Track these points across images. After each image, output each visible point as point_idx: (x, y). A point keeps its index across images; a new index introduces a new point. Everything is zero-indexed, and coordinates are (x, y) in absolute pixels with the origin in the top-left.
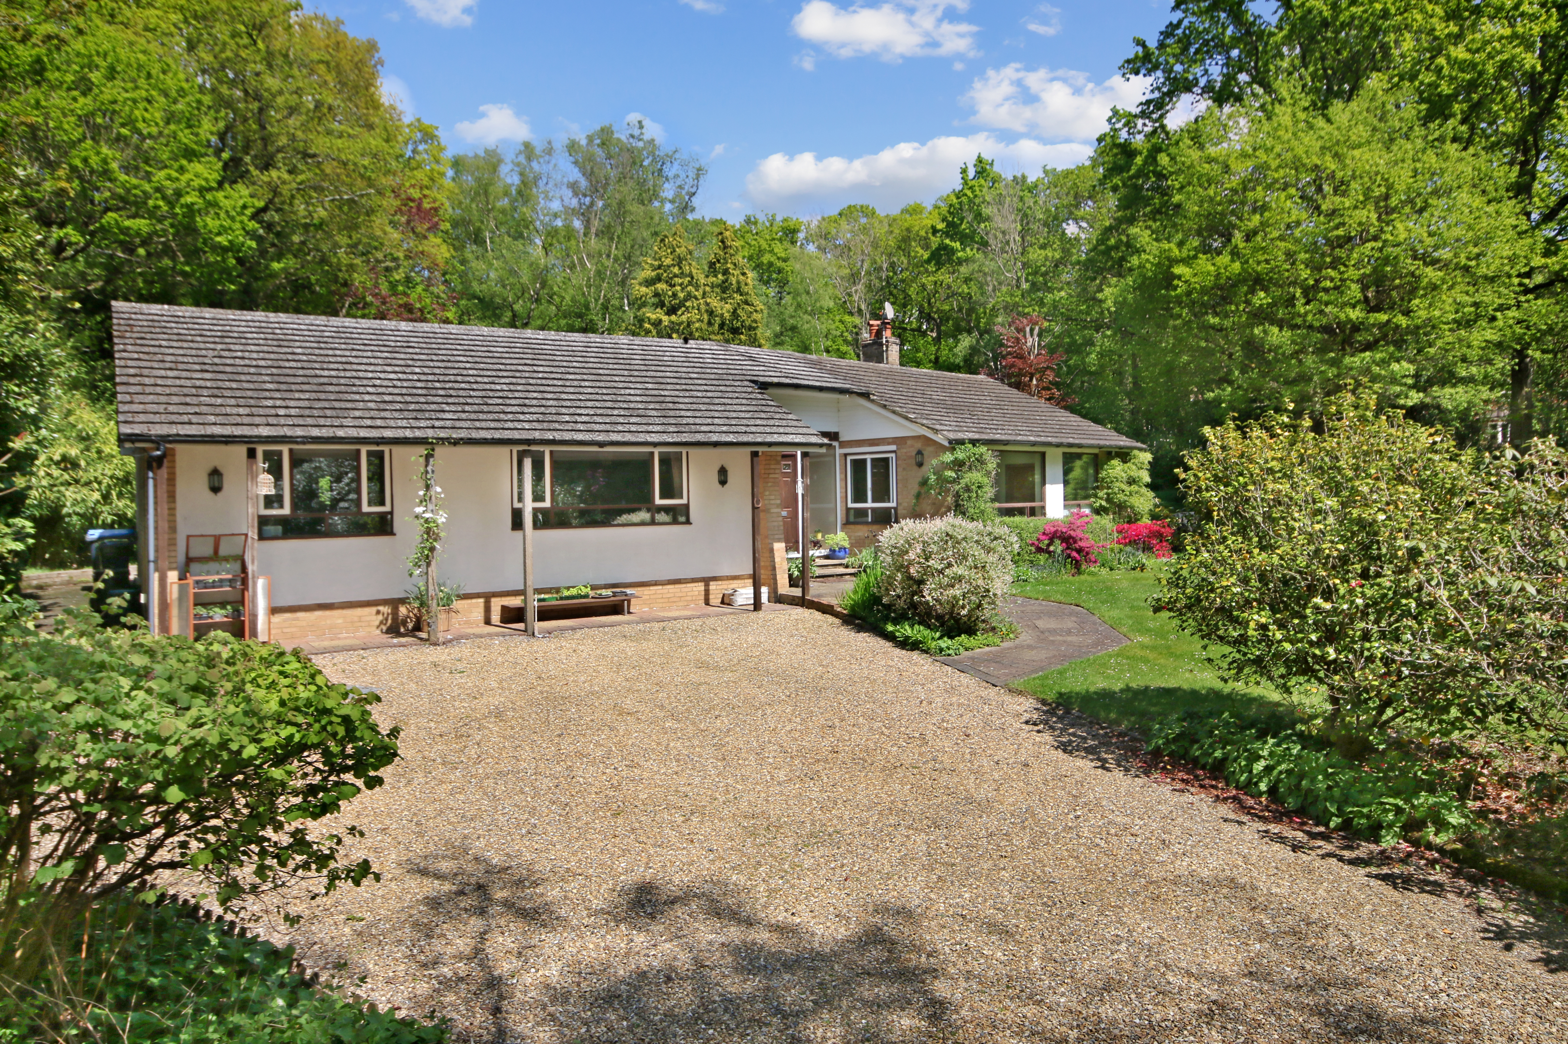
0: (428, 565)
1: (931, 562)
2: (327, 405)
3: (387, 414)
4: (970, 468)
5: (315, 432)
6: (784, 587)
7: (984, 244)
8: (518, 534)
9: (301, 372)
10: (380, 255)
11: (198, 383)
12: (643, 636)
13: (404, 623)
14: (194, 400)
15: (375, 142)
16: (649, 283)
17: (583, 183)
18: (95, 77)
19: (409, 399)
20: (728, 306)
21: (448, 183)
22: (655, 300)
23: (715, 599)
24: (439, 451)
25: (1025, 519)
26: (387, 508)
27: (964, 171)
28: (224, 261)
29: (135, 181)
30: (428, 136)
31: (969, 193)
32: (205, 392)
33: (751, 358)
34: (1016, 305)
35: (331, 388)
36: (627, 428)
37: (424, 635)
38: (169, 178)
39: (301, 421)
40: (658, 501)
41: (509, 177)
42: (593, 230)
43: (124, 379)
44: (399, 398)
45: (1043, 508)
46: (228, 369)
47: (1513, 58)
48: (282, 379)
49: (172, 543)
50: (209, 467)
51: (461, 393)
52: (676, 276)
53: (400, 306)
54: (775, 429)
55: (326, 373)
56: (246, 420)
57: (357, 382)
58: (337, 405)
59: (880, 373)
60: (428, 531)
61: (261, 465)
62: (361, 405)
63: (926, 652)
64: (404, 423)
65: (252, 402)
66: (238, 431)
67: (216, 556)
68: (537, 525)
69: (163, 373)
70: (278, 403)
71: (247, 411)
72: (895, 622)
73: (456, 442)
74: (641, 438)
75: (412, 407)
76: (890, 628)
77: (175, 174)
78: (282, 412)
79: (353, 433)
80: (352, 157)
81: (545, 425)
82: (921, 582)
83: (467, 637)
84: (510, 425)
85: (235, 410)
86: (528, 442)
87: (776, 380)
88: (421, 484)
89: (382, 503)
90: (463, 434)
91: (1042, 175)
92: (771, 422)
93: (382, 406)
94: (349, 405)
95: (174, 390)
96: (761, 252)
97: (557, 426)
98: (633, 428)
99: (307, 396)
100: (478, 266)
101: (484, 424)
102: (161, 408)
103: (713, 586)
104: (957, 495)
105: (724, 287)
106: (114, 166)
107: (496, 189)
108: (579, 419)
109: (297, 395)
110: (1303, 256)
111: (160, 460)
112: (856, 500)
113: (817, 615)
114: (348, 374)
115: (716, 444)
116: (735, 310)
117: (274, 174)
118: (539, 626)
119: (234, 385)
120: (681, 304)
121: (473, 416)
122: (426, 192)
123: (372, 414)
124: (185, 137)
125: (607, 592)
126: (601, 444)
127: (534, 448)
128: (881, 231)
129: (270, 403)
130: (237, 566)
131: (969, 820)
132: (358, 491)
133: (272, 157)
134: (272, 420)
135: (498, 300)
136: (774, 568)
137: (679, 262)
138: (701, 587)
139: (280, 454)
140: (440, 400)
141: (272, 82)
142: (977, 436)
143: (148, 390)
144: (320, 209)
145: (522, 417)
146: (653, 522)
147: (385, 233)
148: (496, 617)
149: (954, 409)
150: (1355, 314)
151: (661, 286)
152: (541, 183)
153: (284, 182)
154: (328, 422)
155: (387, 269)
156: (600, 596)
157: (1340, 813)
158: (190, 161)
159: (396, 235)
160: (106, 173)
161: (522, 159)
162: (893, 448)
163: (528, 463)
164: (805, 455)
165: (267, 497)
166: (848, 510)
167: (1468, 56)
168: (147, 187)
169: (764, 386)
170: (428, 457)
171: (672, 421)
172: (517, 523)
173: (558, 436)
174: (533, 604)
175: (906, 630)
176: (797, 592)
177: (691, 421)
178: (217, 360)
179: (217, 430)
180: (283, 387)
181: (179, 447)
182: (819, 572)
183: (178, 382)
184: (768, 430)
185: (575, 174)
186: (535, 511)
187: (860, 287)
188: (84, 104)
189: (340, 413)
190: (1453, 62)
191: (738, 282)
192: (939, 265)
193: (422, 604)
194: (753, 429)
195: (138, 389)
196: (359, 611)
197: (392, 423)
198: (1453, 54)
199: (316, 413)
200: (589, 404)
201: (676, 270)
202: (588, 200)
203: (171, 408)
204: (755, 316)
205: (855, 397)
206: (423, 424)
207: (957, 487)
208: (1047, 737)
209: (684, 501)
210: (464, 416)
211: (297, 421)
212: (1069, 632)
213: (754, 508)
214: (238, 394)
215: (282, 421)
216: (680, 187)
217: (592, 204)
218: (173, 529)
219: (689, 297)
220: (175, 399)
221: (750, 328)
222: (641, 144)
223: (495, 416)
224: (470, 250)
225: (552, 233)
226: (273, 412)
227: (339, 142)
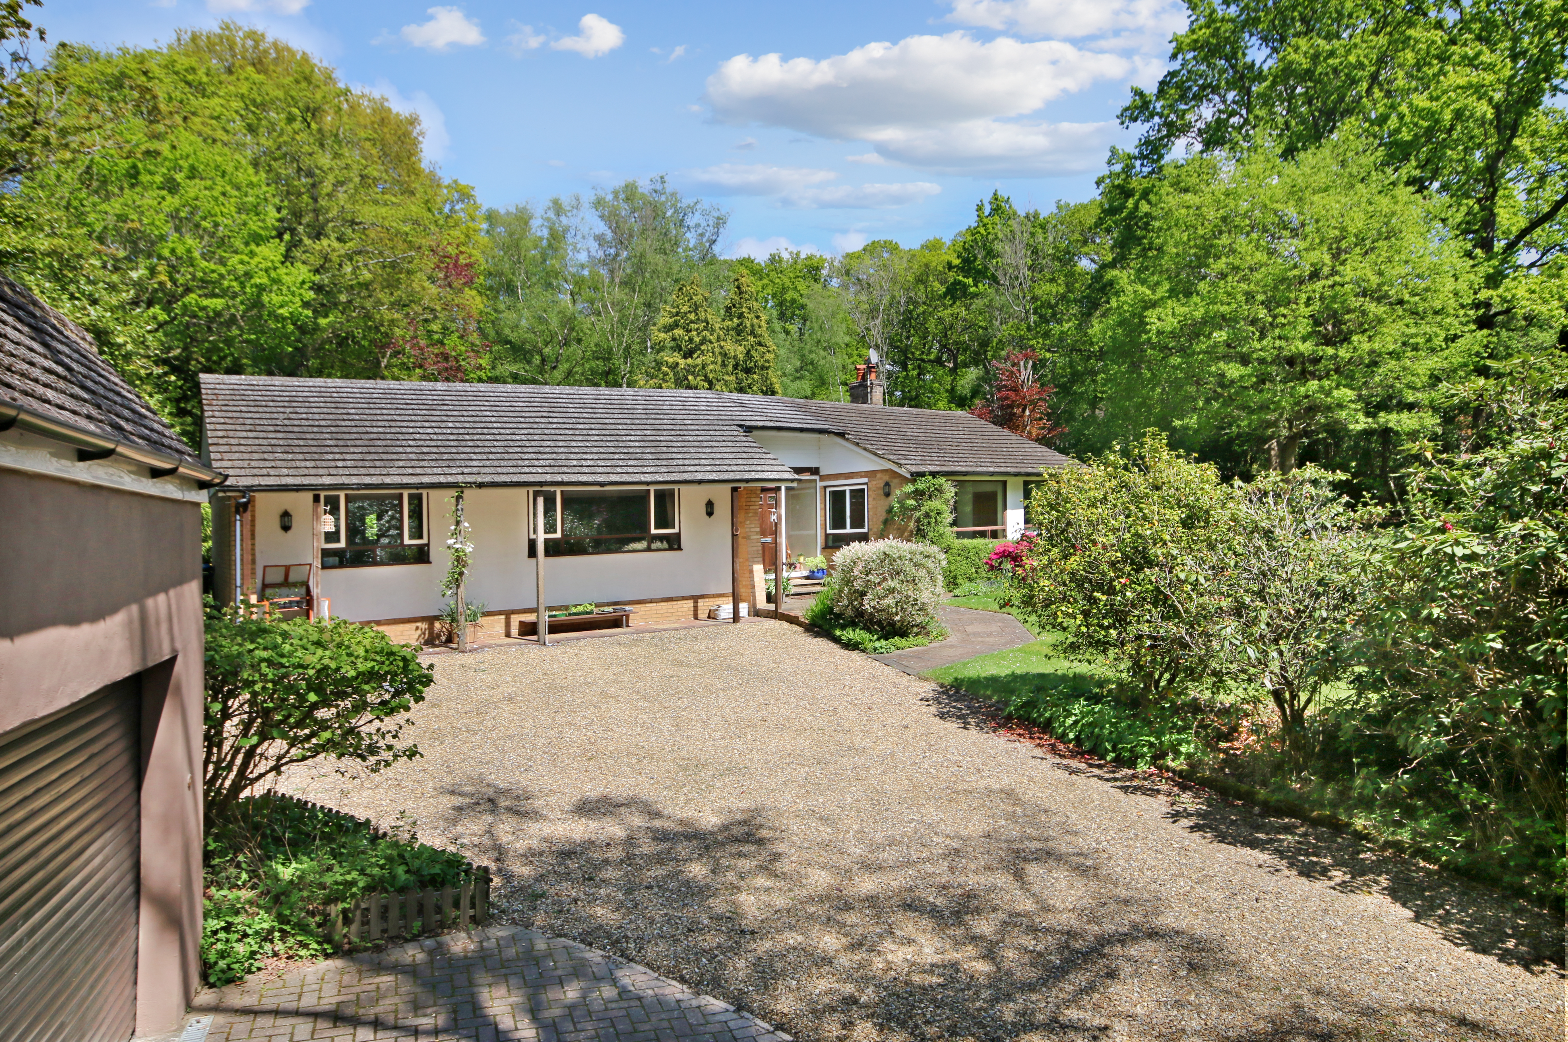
0: (458, 586)
1: (870, 577)
2: (376, 457)
3: (425, 464)
4: (930, 497)
5: (367, 480)
6: (761, 603)
7: (995, 279)
8: (533, 560)
9: (354, 430)
10: (419, 309)
11: (273, 442)
12: (636, 644)
13: (439, 636)
14: (271, 456)
15: (415, 209)
16: (668, 328)
17: (609, 235)
18: (179, 177)
19: (443, 450)
20: (741, 349)
21: (483, 239)
22: (673, 344)
23: (703, 614)
24: (467, 493)
25: (987, 541)
26: (424, 541)
27: (980, 208)
28: (284, 327)
29: (212, 266)
30: (465, 195)
31: (982, 230)
32: (279, 449)
33: (742, 405)
34: (1022, 338)
35: (379, 443)
36: (625, 469)
37: (454, 646)
38: (242, 262)
39: (355, 471)
40: (653, 531)
41: (538, 229)
42: (617, 280)
43: (215, 441)
44: (435, 450)
45: (1004, 530)
46: (296, 429)
47: (1466, 106)
48: (340, 436)
49: (253, 572)
50: (280, 511)
51: (487, 443)
52: (692, 322)
53: (437, 355)
54: (753, 468)
55: (375, 430)
56: (313, 471)
57: (401, 437)
58: (384, 457)
59: (861, 413)
60: (458, 559)
61: (322, 507)
62: (404, 456)
63: (863, 651)
64: (439, 471)
65: (316, 456)
66: (306, 481)
67: (286, 583)
68: (548, 553)
69: (244, 434)
70: (337, 456)
71: (312, 464)
72: (843, 627)
73: (481, 485)
74: (637, 478)
75: (446, 457)
76: (838, 633)
77: (246, 259)
78: (340, 464)
79: (397, 480)
80: (394, 224)
81: (556, 469)
82: (863, 594)
83: (490, 646)
84: (526, 470)
85: (303, 464)
86: (541, 484)
87: (760, 424)
88: (453, 521)
89: (421, 537)
90: (488, 479)
91: (1055, 211)
92: (751, 462)
93: (421, 457)
94: (394, 457)
95: (254, 448)
96: (784, 290)
97: (565, 469)
98: (630, 470)
99: (360, 450)
100: (510, 316)
101: (504, 470)
102: (245, 464)
103: (701, 603)
104: (918, 521)
105: (739, 330)
106: (196, 254)
107: (526, 243)
108: (584, 463)
109: (352, 450)
110: (1260, 297)
111: (245, 506)
112: (834, 527)
113: (785, 625)
114: (393, 430)
115: (700, 482)
116: (748, 352)
117: (325, 242)
118: (549, 637)
119: (301, 443)
120: (698, 348)
121: (496, 463)
122: (463, 249)
123: (413, 463)
124: (254, 225)
125: (611, 609)
126: (602, 484)
127: (545, 488)
128: (900, 266)
129: (330, 457)
130: (303, 590)
131: (844, 760)
132: (400, 528)
133: (323, 227)
134: (333, 471)
135: (528, 347)
136: (753, 587)
137: (696, 308)
138: (690, 604)
139: (337, 498)
140: (468, 450)
141: (325, 160)
142: (938, 469)
143: (235, 448)
144: (365, 272)
145: (536, 463)
146: (649, 549)
147: (424, 289)
148: (514, 631)
149: (921, 444)
150: (1307, 348)
151: (678, 332)
152: (569, 236)
153: (334, 250)
154: (378, 471)
155: (426, 321)
156: (603, 613)
157: (1114, 749)
158: (258, 245)
159: (433, 290)
160: (192, 263)
161: (551, 215)
162: (865, 480)
163: (541, 501)
164: (787, 489)
165: (327, 534)
166: (827, 536)
167: (1427, 104)
168: (223, 270)
169: (749, 429)
170: (458, 498)
171: (664, 463)
172: (532, 552)
173: (566, 478)
174: (545, 618)
175: (849, 634)
176: (772, 607)
177: (680, 462)
178: (286, 422)
179: (290, 481)
180: (341, 443)
181: (257, 495)
182: (794, 590)
183: (257, 442)
184: (747, 468)
185: (601, 227)
186: (546, 541)
187: (878, 321)
188: (172, 202)
189: (387, 464)
190: (1415, 111)
191: (752, 325)
192: (954, 299)
193: (453, 620)
194: (734, 468)
195: (226, 448)
196: (401, 627)
197: (429, 471)
198: (1415, 102)
199: (367, 464)
200: (595, 450)
201: (692, 317)
202: (612, 251)
203: (253, 464)
204: (768, 356)
205: (832, 436)
206: (454, 471)
207: (918, 514)
208: (933, 709)
209: (676, 530)
210: (488, 463)
211: (353, 471)
212: (990, 634)
213: (733, 535)
214: (305, 450)
215: (341, 471)
216: (702, 235)
217: (617, 255)
218: (253, 562)
219: (704, 341)
220: (256, 456)
221: (763, 368)
222: (663, 198)
223: (514, 463)
224: (503, 300)
225: (579, 282)
226: (333, 464)
227: (383, 211)
